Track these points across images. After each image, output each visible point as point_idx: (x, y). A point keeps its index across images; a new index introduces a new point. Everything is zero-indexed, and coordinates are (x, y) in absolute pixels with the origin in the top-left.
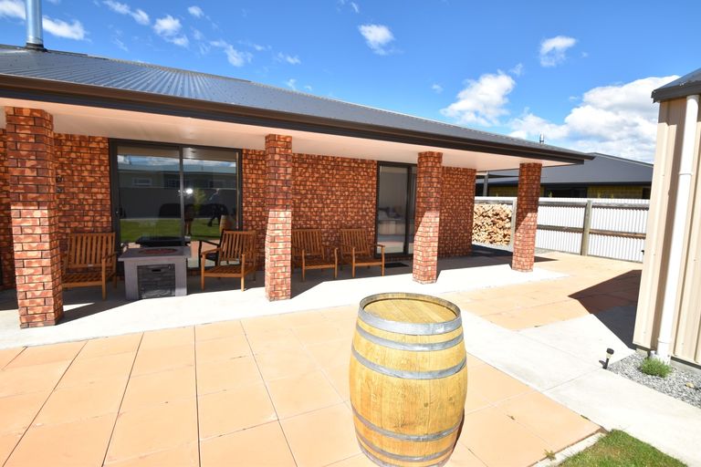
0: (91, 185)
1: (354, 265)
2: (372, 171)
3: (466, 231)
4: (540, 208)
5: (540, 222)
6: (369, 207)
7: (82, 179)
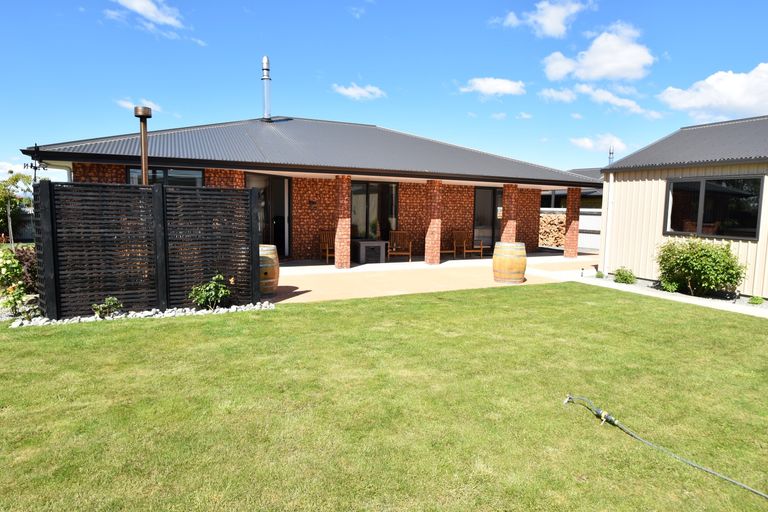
0: (328, 205)
1: (465, 251)
2: (471, 193)
3: (535, 234)
4: (581, 217)
5: (581, 228)
6: (469, 216)
7: (325, 202)
